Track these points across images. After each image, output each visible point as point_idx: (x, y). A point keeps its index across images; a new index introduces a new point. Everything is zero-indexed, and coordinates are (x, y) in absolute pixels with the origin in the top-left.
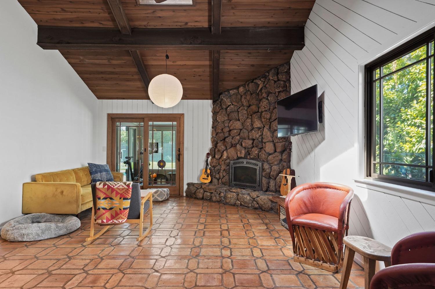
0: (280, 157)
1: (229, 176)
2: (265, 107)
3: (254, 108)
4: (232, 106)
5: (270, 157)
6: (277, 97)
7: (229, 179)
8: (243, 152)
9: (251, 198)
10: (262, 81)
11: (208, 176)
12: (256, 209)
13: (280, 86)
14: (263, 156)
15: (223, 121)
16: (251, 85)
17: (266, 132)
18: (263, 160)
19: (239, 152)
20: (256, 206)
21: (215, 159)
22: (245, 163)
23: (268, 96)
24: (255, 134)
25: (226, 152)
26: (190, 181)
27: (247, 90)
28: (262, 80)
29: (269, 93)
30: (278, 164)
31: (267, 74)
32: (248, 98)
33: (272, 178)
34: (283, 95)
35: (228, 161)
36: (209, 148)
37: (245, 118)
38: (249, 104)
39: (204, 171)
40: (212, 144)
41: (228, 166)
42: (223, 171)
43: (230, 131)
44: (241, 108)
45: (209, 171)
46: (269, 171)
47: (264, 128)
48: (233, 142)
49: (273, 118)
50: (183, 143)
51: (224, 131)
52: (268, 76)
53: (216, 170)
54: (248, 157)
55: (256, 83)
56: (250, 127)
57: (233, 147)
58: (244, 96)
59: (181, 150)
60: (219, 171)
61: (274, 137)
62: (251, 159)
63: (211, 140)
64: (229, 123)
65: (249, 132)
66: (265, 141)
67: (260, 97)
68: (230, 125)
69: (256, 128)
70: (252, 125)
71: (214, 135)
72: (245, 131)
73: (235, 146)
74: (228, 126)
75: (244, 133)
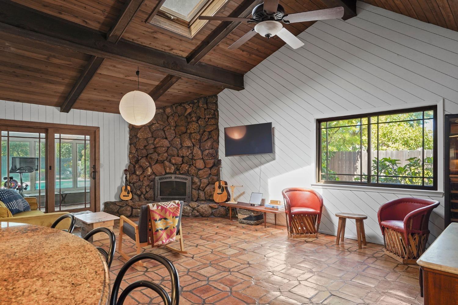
0: (209, 172)
1: (154, 191)
2: (194, 129)
3: (183, 129)
4: (157, 125)
5: (201, 172)
6: (207, 122)
7: (154, 194)
8: (173, 167)
9: (191, 207)
10: (191, 106)
11: (128, 193)
12: (196, 216)
13: (210, 114)
14: (193, 171)
15: (145, 138)
16: (179, 108)
17: (196, 150)
18: (192, 175)
19: (168, 169)
20: (197, 214)
21: (134, 176)
22: (173, 178)
23: (198, 120)
24: (185, 152)
25: (150, 168)
26: (107, 200)
27: (175, 112)
28: (191, 105)
29: (199, 118)
30: (207, 178)
31: (196, 101)
32: (175, 119)
33: (202, 189)
34: (213, 121)
35: (153, 177)
36: (127, 165)
37: (173, 137)
38: (176, 125)
39: (124, 188)
40: (131, 161)
41: (152, 181)
42: (146, 186)
43: (155, 148)
44: (168, 127)
45: (129, 188)
46: (199, 184)
47: (195, 147)
48: (160, 158)
49: (204, 139)
50: (99, 159)
51: (147, 147)
52: (196, 103)
53: (137, 186)
54: (177, 172)
55: (184, 107)
56: (179, 146)
57: (159, 163)
58: (172, 117)
59: (97, 167)
60: (140, 188)
61: (203, 155)
62: (180, 174)
63: (129, 157)
64: (154, 141)
65: (178, 150)
66: (195, 158)
67: (189, 120)
68: (155, 142)
69: (186, 147)
70: (181, 144)
71: (134, 151)
72: (174, 149)
73: (163, 162)
74: (153, 144)
75: (172, 150)
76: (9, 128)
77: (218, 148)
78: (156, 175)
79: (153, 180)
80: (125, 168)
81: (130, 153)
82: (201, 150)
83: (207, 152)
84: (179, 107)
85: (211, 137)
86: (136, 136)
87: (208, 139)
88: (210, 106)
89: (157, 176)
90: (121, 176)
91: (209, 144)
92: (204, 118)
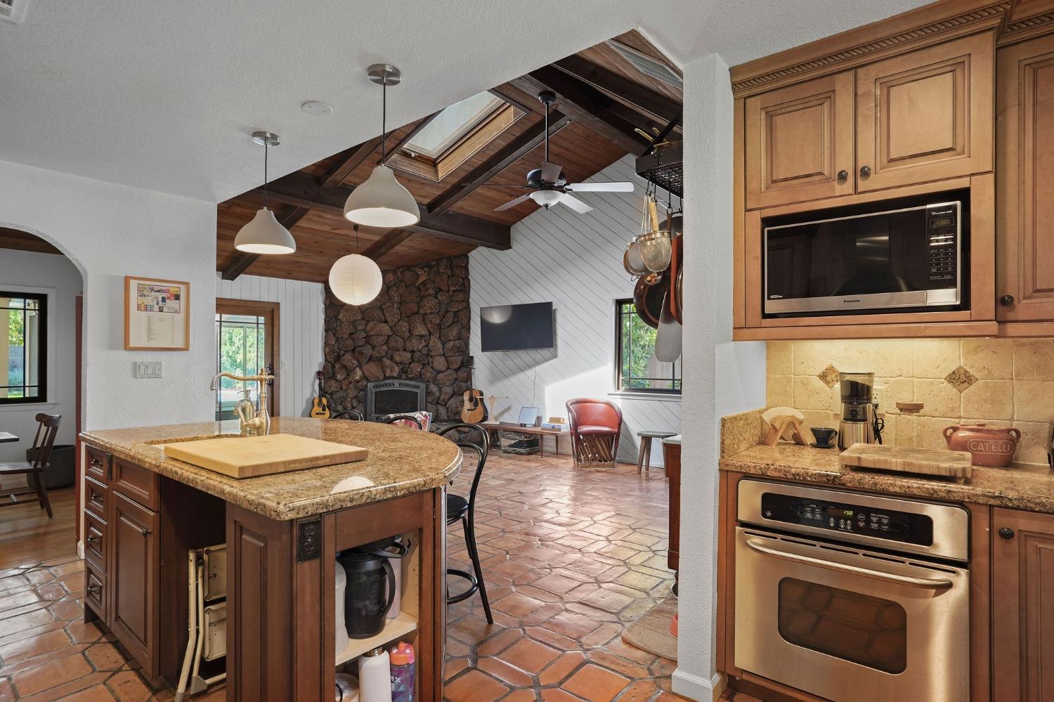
0: (455, 376)
1: (366, 407)
2: (431, 308)
3: (414, 307)
5: (441, 376)
6: (451, 297)
8: (397, 368)
10: (425, 272)
11: (324, 410)
13: (457, 284)
14: (428, 374)
15: (351, 320)
16: (407, 274)
17: (435, 342)
18: (427, 380)
19: (388, 370)
21: (333, 381)
22: (397, 384)
23: (436, 294)
24: (417, 345)
25: (359, 369)
27: (400, 279)
28: (426, 269)
29: (439, 290)
30: (451, 385)
31: (433, 263)
32: (401, 291)
33: (442, 403)
34: (461, 296)
35: (365, 383)
36: (320, 364)
37: (397, 320)
38: (402, 301)
39: (316, 401)
40: (328, 357)
41: (361, 390)
42: (352, 399)
43: (368, 337)
44: (388, 304)
45: (324, 401)
46: (437, 394)
47: (432, 336)
48: (376, 354)
49: (447, 324)
50: (279, 355)
51: (354, 336)
52: (435, 265)
53: (337, 398)
54: (404, 376)
55: (415, 272)
56: (407, 334)
57: (374, 361)
58: (395, 288)
59: (275, 367)
60: (342, 402)
61: (445, 350)
62: (408, 379)
63: (324, 351)
64: (366, 325)
65: (404, 341)
66: (433, 354)
67: (423, 293)
68: (368, 328)
69: (417, 335)
70: (410, 331)
71: (333, 342)
72: (398, 338)
73: (380, 360)
74: (364, 330)
75: (396, 341)
77: (468, 338)
78: (368, 380)
79: (364, 389)
80: (317, 368)
81: (326, 344)
82: (441, 341)
83: (452, 343)
84: (406, 271)
85: (457, 321)
86: (336, 317)
87: (454, 323)
88: (457, 272)
89: (371, 382)
90: (312, 381)
91: (454, 332)
92: (447, 290)
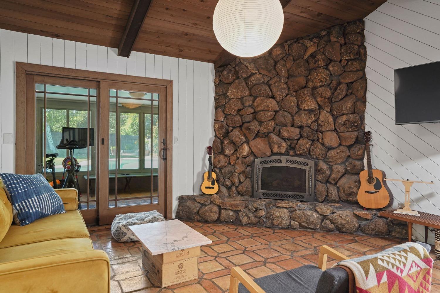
0: (348, 153)
1: (252, 182)
2: (321, 81)
3: (302, 80)
4: (258, 76)
5: (332, 153)
6: (344, 67)
7: (253, 187)
8: (284, 145)
9: (320, 214)
10: (314, 43)
11: (213, 184)
12: (330, 231)
13: (351, 52)
14: (318, 150)
15: (239, 97)
16: (295, 46)
17: (325, 116)
18: (316, 157)
19: (276, 146)
20: (331, 227)
21: (222, 157)
22: (284, 161)
23: (327, 65)
24: (305, 119)
25: (247, 145)
26: (182, 193)
27: (288, 53)
28: (315, 40)
29: (330, 61)
30: (344, 163)
31: (324, 33)
32: (289, 65)
33: (333, 182)
34: (356, 65)
35: (252, 159)
36: (210, 139)
37: (284, 94)
38: (289, 75)
39: (206, 175)
40: (217, 133)
41: (248, 166)
42: (239, 174)
43: (255, 113)
44: (275, 79)
45: (214, 175)
46: (328, 172)
47: (322, 111)
48: (263, 130)
49: (340, 97)
50: (171, 130)
51: (242, 112)
52: (324, 36)
53: (225, 173)
54: (291, 152)
55: (302, 44)
56: (295, 109)
57: (262, 137)
58: (282, 62)
59: (168, 142)
60: (231, 175)
61: (337, 125)
62: (296, 155)
63: (214, 127)
64: (253, 102)
65: (292, 116)
66: (323, 129)
67: (312, 65)
68: (255, 104)
69: (305, 110)
70: (298, 106)
71: (222, 119)
72: (286, 114)
73: (267, 136)
74: (252, 106)
75: (283, 116)
76: (46, 79)
77: (364, 112)
78: (255, 156)
79: (251, 165)
80: (207, 145)
81: (216, 121)
82: (333, 115)
83: (344, 118)
84: (295, 44)
85: (351, 94)
86: (225, 95)
87: (346, 95)
88: (353, 38)
89: (257, 158)
90: (202, 156)
91: (349, 104)
92: (339, 60)
